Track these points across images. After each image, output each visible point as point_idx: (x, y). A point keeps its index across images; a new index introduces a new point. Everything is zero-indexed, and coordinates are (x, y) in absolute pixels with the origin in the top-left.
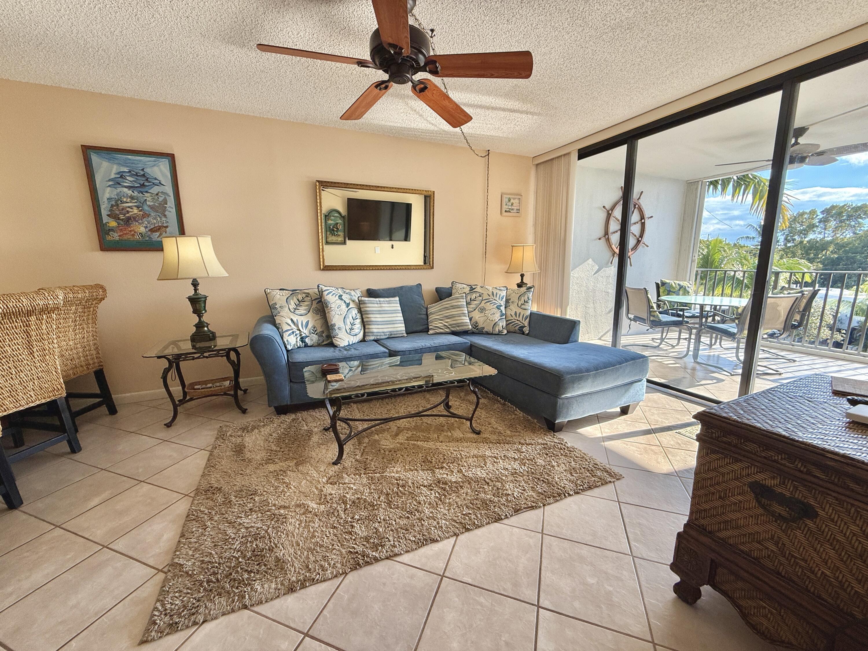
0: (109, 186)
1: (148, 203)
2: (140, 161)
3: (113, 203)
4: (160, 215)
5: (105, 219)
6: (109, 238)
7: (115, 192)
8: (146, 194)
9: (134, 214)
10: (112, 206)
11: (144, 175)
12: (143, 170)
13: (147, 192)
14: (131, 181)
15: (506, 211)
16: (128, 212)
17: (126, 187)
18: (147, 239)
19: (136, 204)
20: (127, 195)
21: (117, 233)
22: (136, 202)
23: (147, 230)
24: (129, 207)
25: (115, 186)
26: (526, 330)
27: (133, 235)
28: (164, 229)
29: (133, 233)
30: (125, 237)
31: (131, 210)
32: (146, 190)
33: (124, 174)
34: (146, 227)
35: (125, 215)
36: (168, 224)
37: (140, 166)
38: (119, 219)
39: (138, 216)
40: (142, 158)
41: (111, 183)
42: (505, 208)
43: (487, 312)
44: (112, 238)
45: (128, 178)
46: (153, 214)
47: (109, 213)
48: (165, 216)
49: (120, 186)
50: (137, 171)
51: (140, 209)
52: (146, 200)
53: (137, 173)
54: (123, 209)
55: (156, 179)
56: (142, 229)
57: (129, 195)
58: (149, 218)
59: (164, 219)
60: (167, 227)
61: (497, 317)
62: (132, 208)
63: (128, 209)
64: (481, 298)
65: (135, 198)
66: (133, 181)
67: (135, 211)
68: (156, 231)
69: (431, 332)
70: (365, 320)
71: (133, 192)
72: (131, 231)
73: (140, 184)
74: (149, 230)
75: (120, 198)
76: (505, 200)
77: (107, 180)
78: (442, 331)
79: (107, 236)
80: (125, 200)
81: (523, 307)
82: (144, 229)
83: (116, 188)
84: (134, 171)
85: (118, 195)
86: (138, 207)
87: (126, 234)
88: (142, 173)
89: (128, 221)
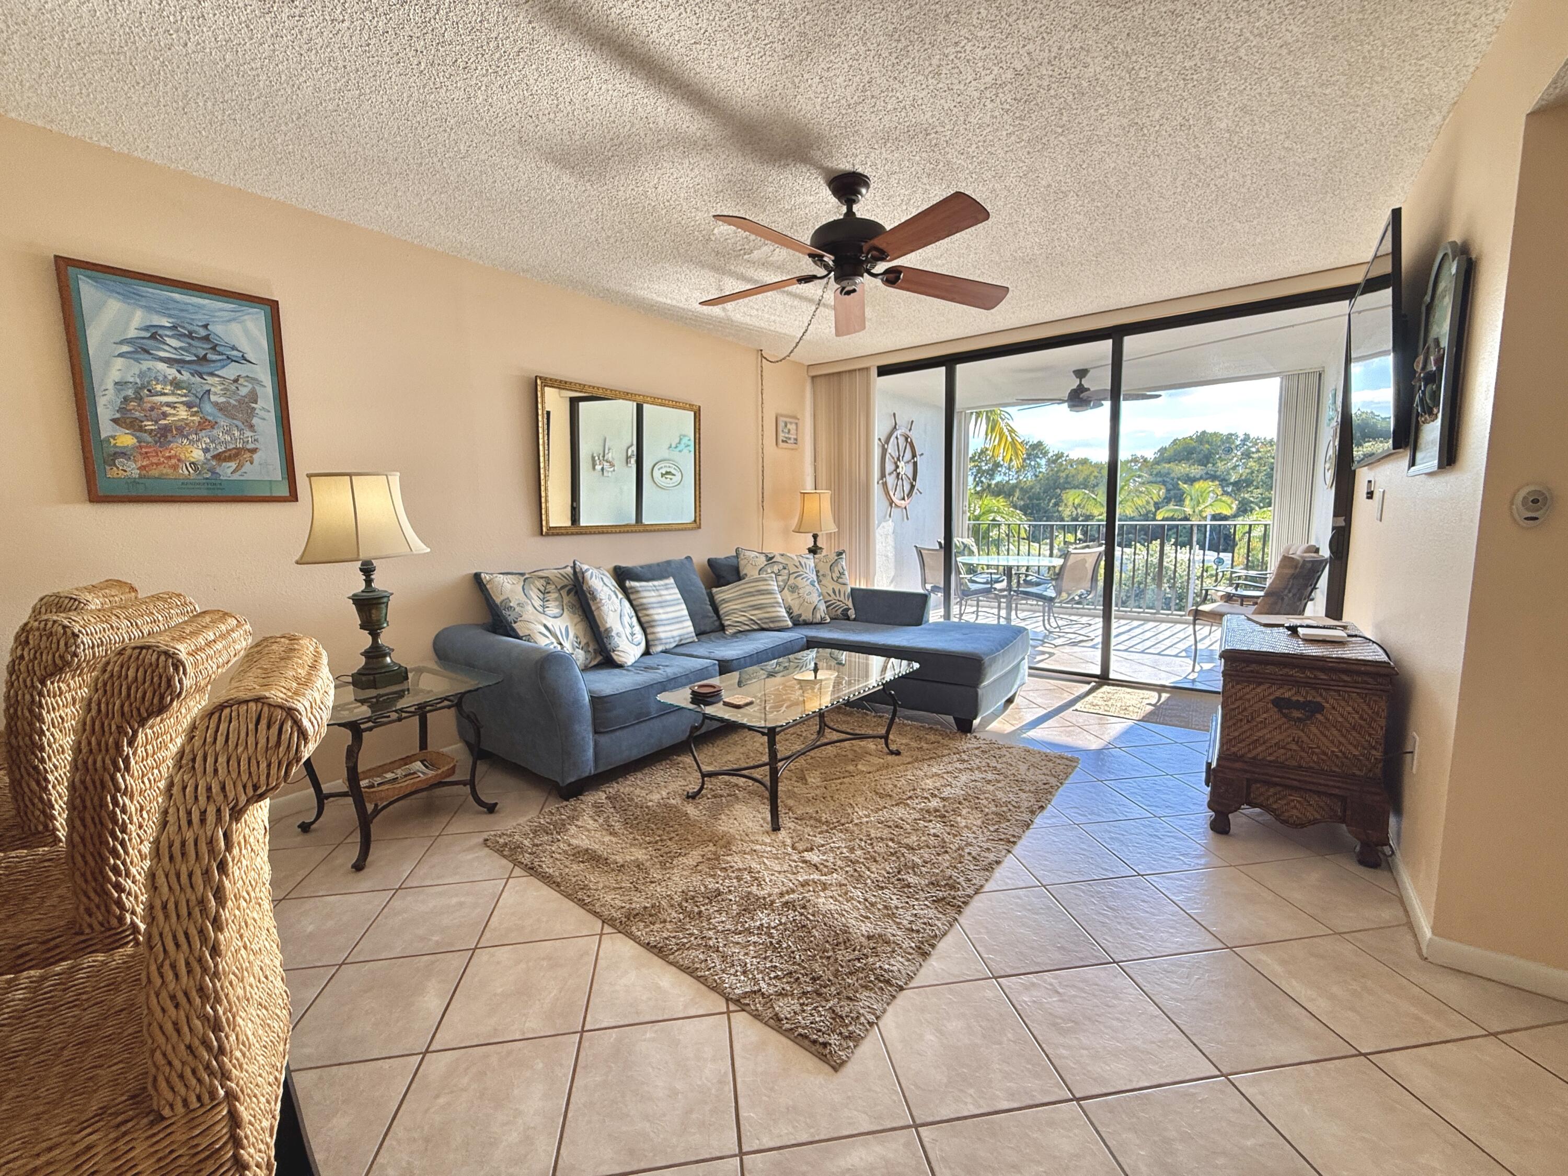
0: (120, 355)
1: (213, 398)
2: (200, 307)
3: (130, 393)
4: (239, 424)
5: (106, 429)
6: (112, 473)
7: (136, 368)
8: (210, 380)
9: (179, 420)
10: (126, 399)
11: (206, 339)
12: (206, 326)
13: (212, 374)
14: (175, 349)
15: (783, 441)
16: (165, 415)
17: (162, 360)
18: (209, 475)
19: (184, 399)
20: (165, 377)
21: (135, 462)
22: (185, 396)
23: (209, 456)
24: (168, 405)
25: (136, 356)
26: (852, 614)
27: (175, 467)
28: (248, 455)
29: (173, 461)
30: (155, 472)
31: (172, 411)
32: (210, 370)
33: (160, 332)
34: (206, 451)
35: (156, 422)
36: (257, 445)
37: (200, 318)
38: (141, 429)
39: (187, 424)
40: (206, 301)
41: (125, 348)
42: (781, 436)
43: (801, 591)
44: (121, 472)
45: (168, 340)
46: (223, 422)
47: (118, 415)
48: (251, 427)
49: (149, 357)
50: (190, 327)
51: (195, 409)
52: (209, 391)
53: (191, 333)
54: (152, 409)
55: (234, 348)
56: (197, 455)
57: (170, 378)
58: (215, 432)
59: (248, 433)
60: (254, 451)
61: (815, 598)
62: (175, 408)
63: (165, 409)
64: (786, 571)
65: (184, 385)
66: (181, 348)
67: (183, 413)
68: (229, 459)
69: (730, 631)
70: (643, 620)
71: (179, 372)
72: (170, 458)
73: (196, 356)
74: (214, 457)
75: (148, 383)
76: (781, 425)
77: (118, 341)
78: (747, 628)
79: (108, 468)
80: (159, 387)
81: (840, 580)
82: (201, 453)
83: (137, 360)
84: (184, 328)
85: (142, 375)
86: (189, 405)
87: (157, 464)
88: (203, 333)
89: (164, 434)
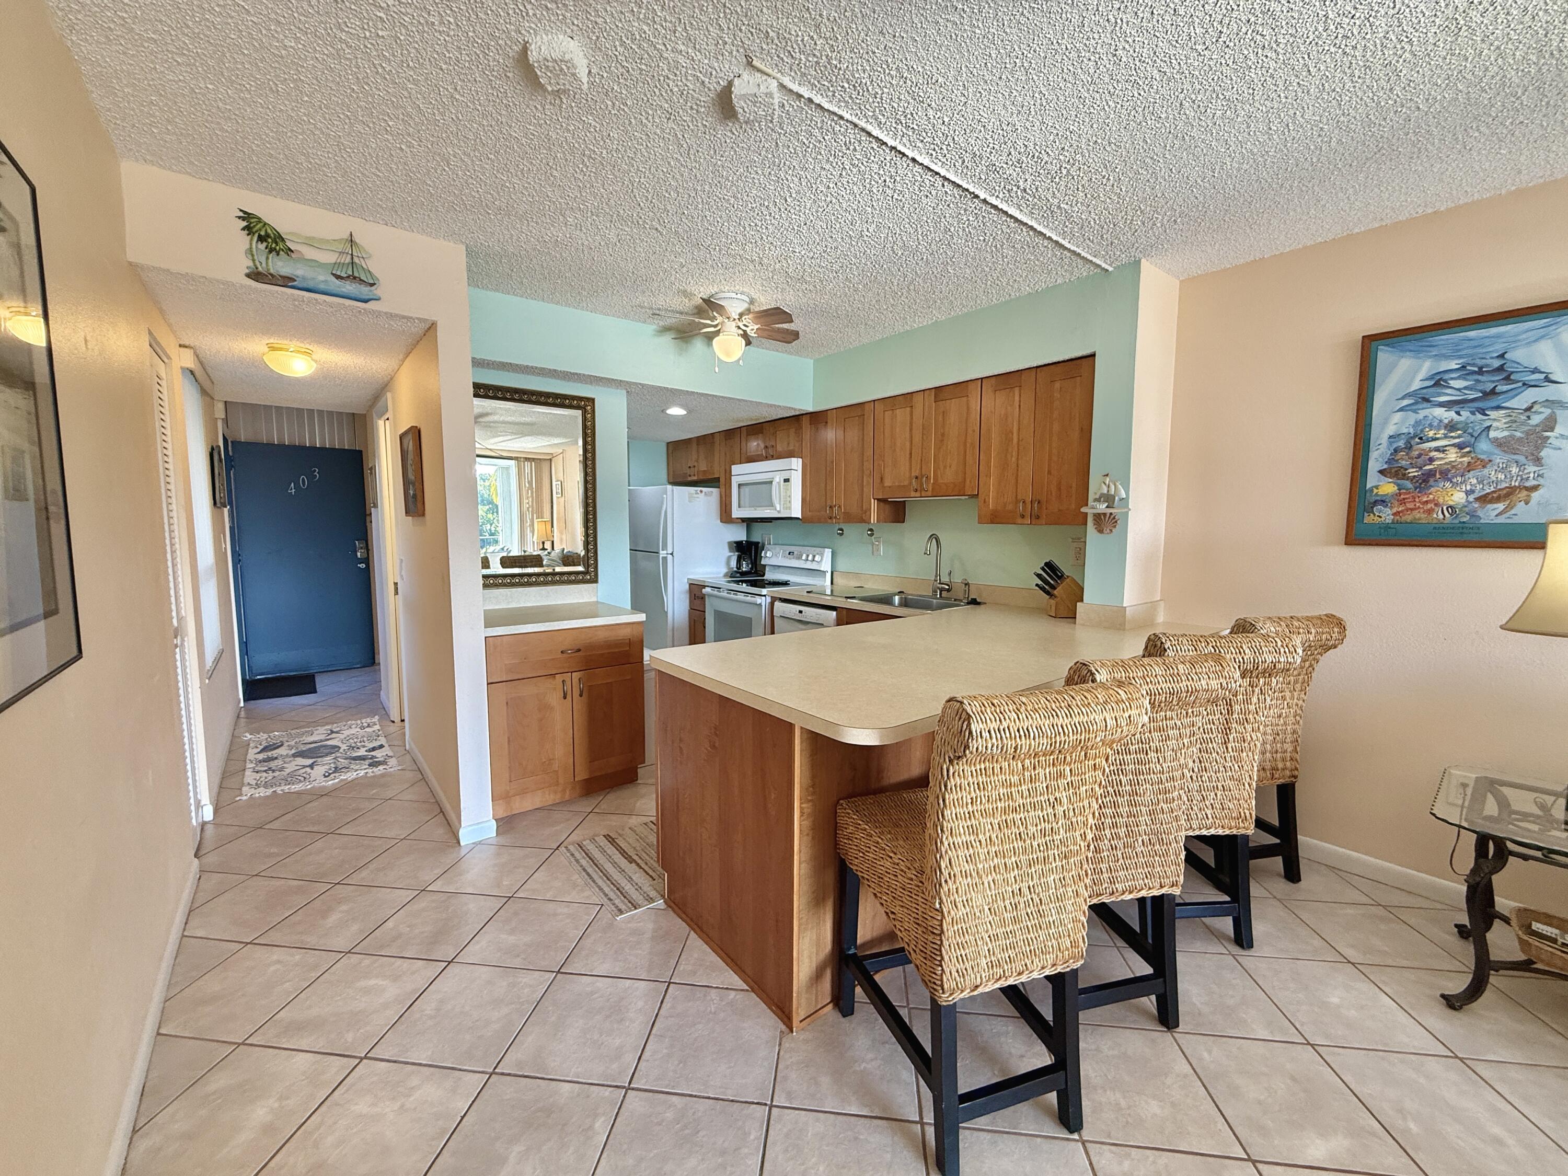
0: (1401, 410)
1: (1492, 434)
2: (1498, 336)
3: (1401, 444)
4: (1521, 459)
5: (1373, 479)
6: (1369, 519)
7: (1412, 418)
8: (1493, 414)
9: (1446, 464)
10: (1396, 451)
11: (1501, 369)
12: (1502, 356)
13: (1498, 408)
14: (1459, 390)
16: (1431, 460)
17: (1441, 405)
18: (1466, 519)
19: (1457, 441)
20: (1441, 421)
21: (1391, 508)
22: (1459, 437)
23: (1471, 498)
24: (1437, 449)
25: (1414, 407)
27: (1430, 511)
28: (1525, 493)
29: (1429, 506)
30: (1408, 518)
31: (1442, 455)
32: (1494, 404)
33: (1446, 377)
34: (1468, 493)
35: (1421, 468)
36: (1541, 481)
37: (1499, 348)
38: (1405, 477)
39: (1453, 467)
40: (1507, 328)
41: (1406, 402)
44: (1376, 518)
45: (1452, 383)
46: (1500, 459)
47: (1385, 466)
48: (1538, 461)
49: (1429, 405)
50: (1480, 362)
51: (1468, 449)
52: (1489, 428)
53: (1481, 368)
54: (1419, 456)
55: (1536, 371)
56: (1458, 497)
57: (1446, 421)
58: (1486, 471)
59: (1531, 468)
60: (1535, 488)
62: (1444, 451)
63: (1433, 454)
65: (1459, 426)
66: (1465, 388)
67: (1452, 455)
68: (1498, 500)
71: (1458, 413)
72: (1427, 502)
73: (1481, 391)
74: (1477, 499)
75: (1422, 431)
77: (1400, 397)
79: (1366, 514)
80: (1431, 434)
82: (1463, 495)
83: (1415, 411)
84: (1473, 365)
85: (1418, 423)
86: (1460, 447)
87: (1412, 510)
88: (1497, 363)
89: (1426, 480)
